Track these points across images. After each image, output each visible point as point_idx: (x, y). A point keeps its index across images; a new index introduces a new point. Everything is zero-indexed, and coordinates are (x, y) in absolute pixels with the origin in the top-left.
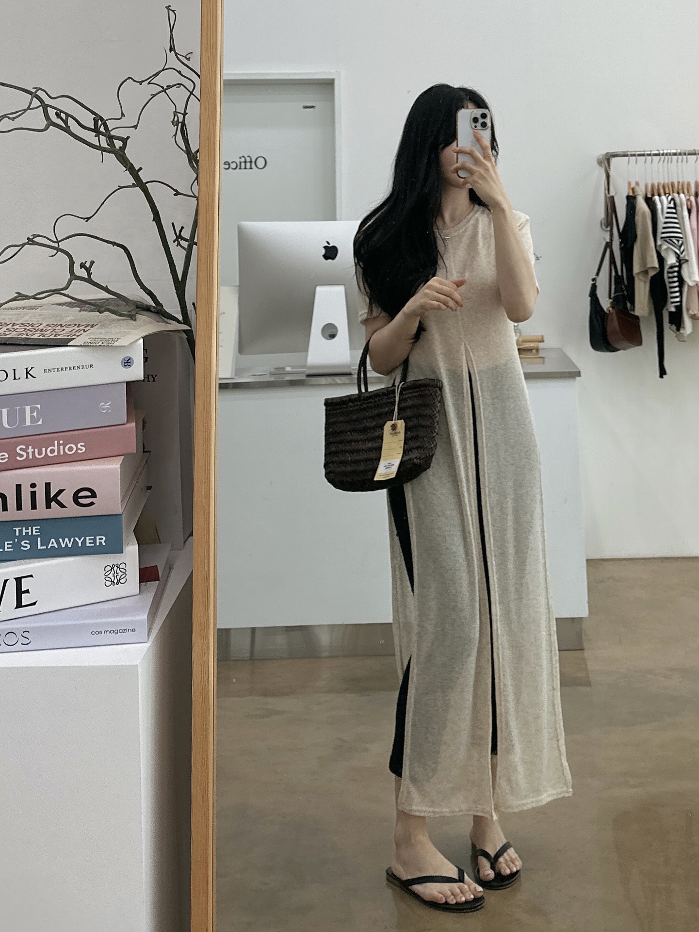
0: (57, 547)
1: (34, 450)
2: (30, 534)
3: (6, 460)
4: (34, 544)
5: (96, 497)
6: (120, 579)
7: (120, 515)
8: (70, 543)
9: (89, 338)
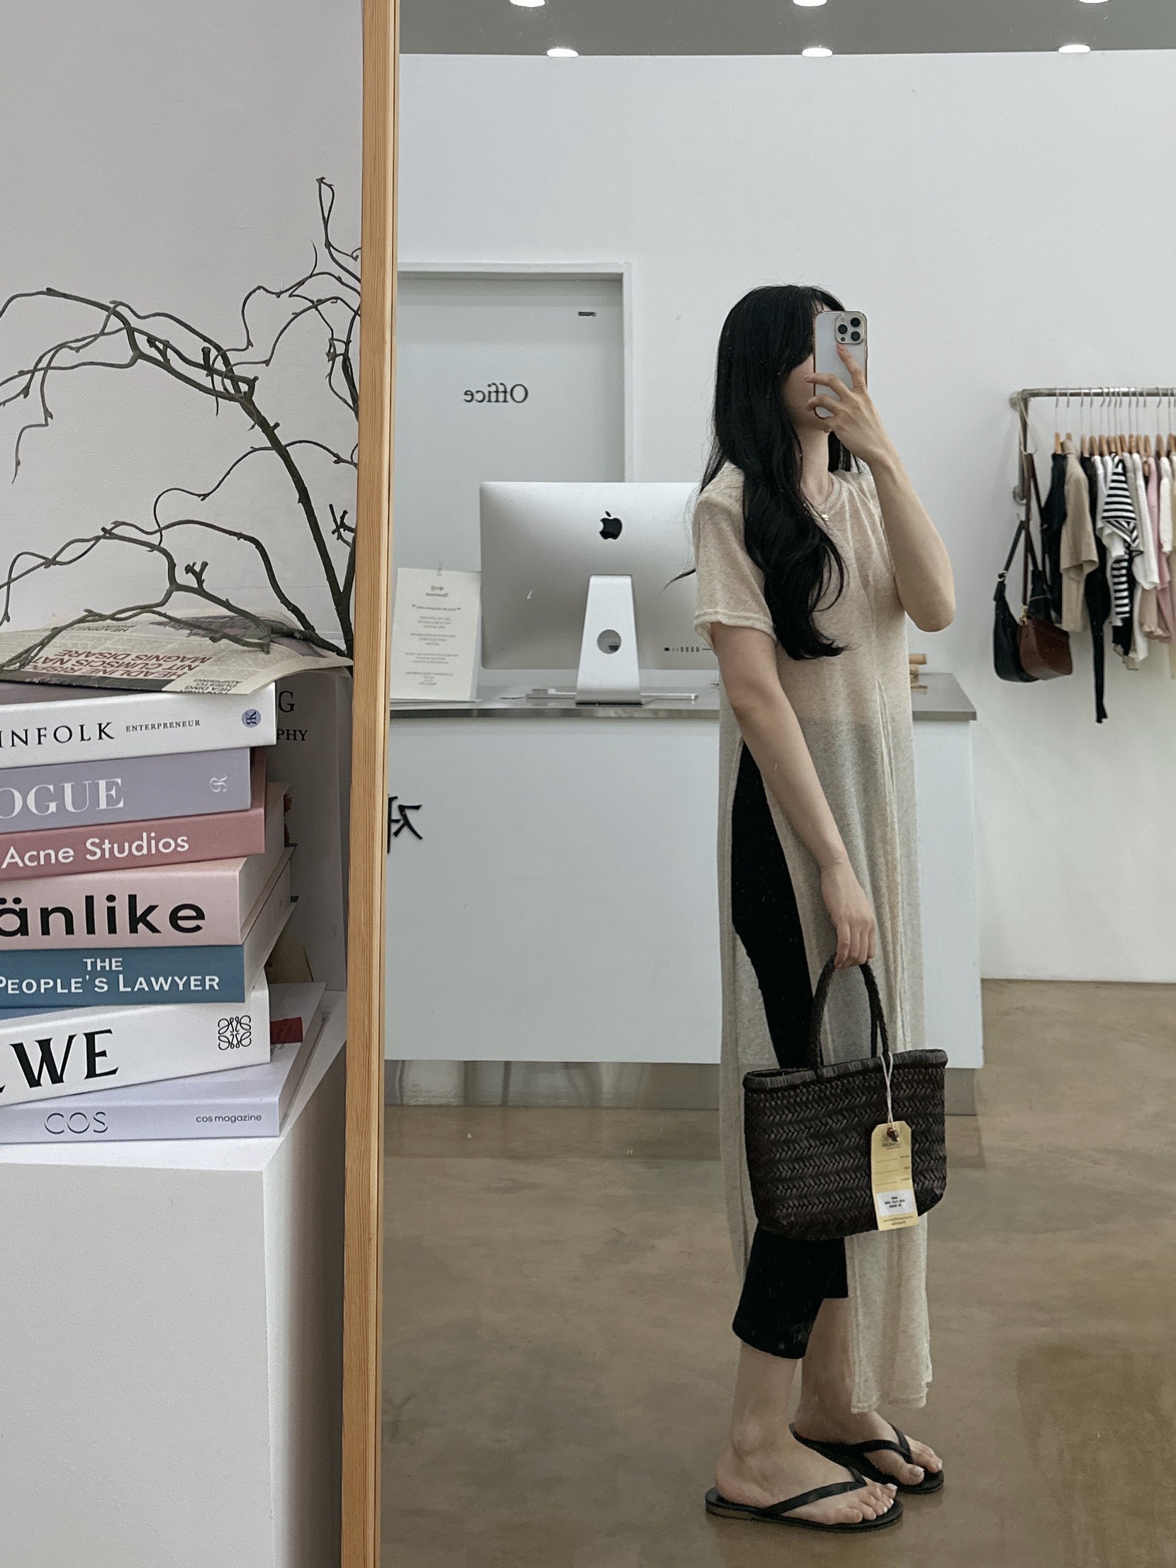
0: (147, 989)
1: (113, 847)
2: (107, 968)
3: (71, 859)
4: (113, 984)
5: (203, 918)
6: (241, 1040)
7: (240, 946)
8: (166, 983)
9: (195, 681)
